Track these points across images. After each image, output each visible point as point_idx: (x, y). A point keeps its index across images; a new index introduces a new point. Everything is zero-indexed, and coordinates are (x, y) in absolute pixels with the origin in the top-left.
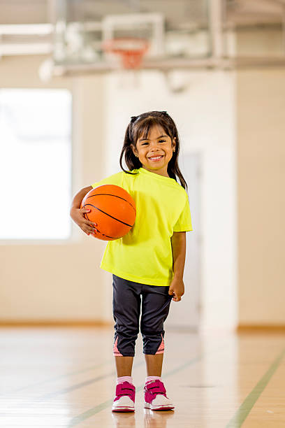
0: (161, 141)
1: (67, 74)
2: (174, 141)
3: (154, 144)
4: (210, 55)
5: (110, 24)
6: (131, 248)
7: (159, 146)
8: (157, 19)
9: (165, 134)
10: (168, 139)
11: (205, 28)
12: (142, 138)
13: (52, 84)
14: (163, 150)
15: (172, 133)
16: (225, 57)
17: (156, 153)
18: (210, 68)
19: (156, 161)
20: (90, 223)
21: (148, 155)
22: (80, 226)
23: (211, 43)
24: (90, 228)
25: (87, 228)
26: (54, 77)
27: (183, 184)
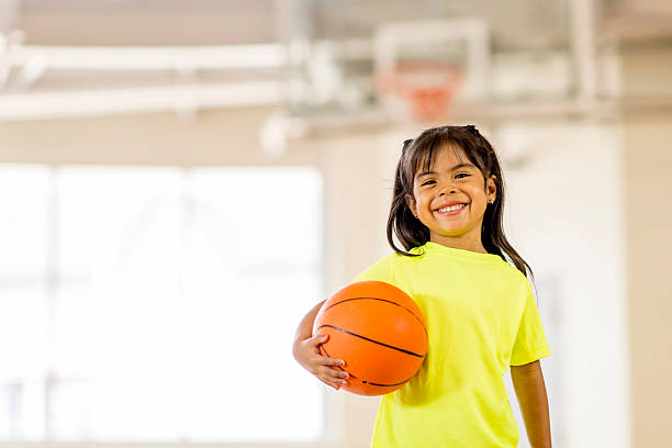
0: (462, 176)
1: (314, 135)
2: (491, 182)
3: (446, 181)
4: (573, 92)
5: (388, 43)
6: (415, 412)
7: (455, 185)
8: (474, 31)
9: (466, 161)
10: (476, 173)
11: (563, 46)
12: (420, 171)
13: (289, 157)
14: (463, 191)
15: (486, 164)
16: (601, 97)
17: (451, 198)
18: (574, 118)
19: (451, 214)
20: (331, 361)
21: (435, 205)
22: (316, 373)
23: (575, 73)
24: (334, 372)
25: (329, 374)
26: (290, 141)
27: (521, 266)
